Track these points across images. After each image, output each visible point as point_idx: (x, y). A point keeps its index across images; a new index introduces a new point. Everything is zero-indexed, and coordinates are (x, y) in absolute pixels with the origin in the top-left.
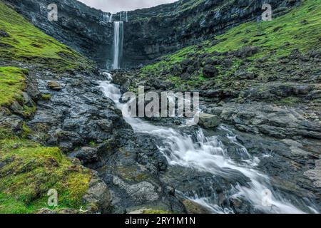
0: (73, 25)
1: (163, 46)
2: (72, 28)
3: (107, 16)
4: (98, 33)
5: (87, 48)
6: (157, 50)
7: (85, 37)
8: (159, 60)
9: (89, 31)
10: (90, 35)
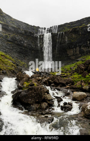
0: (14, 39)
1: (82, 48)
2: (14, 40)
3: (43, 30)
4: (32, 42)
5: (23, 54)
6: (78, 52)
7: (22, 46)
8: (78, 61)
9: (26, 42)
10: (25, 44)
